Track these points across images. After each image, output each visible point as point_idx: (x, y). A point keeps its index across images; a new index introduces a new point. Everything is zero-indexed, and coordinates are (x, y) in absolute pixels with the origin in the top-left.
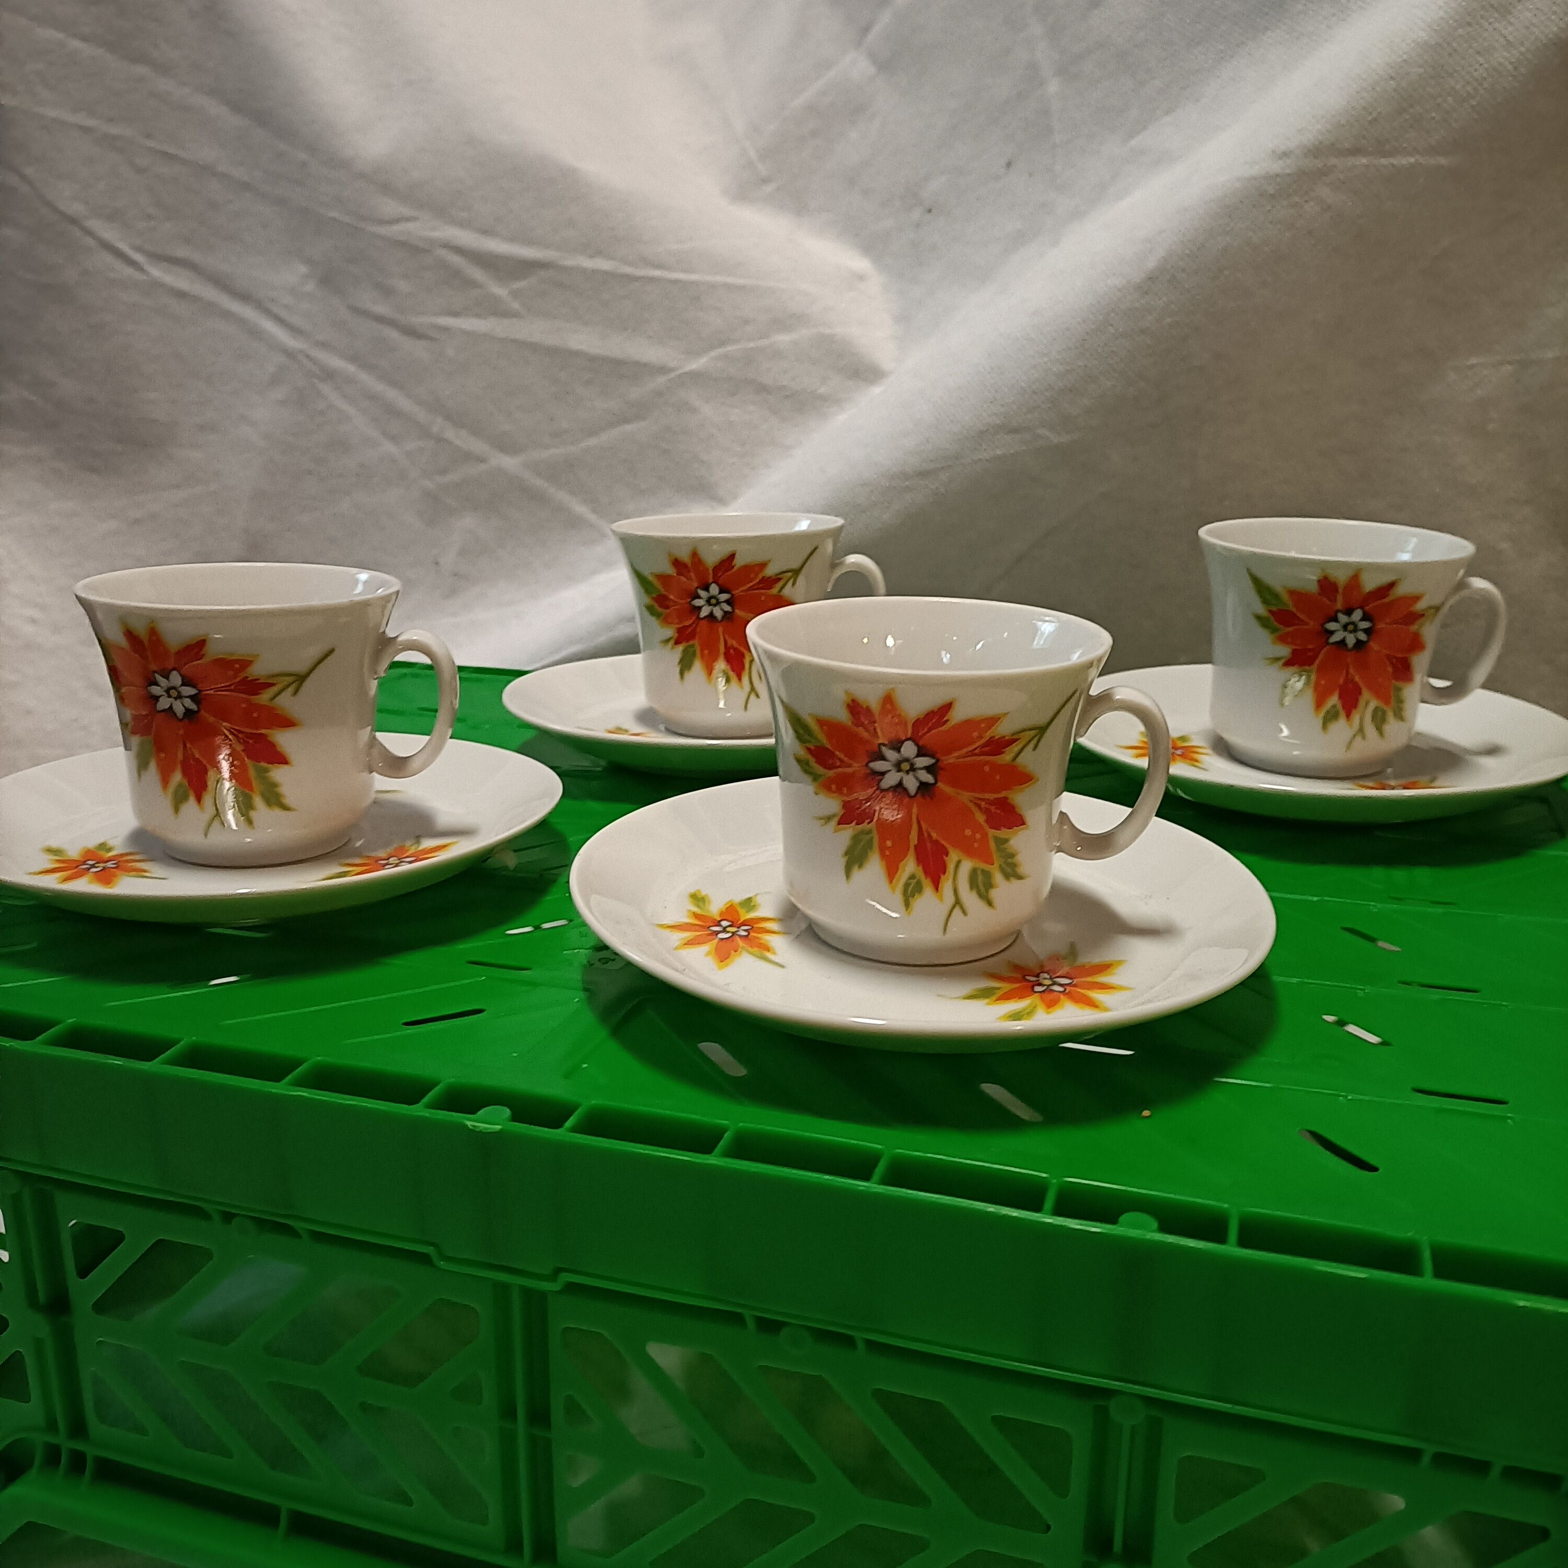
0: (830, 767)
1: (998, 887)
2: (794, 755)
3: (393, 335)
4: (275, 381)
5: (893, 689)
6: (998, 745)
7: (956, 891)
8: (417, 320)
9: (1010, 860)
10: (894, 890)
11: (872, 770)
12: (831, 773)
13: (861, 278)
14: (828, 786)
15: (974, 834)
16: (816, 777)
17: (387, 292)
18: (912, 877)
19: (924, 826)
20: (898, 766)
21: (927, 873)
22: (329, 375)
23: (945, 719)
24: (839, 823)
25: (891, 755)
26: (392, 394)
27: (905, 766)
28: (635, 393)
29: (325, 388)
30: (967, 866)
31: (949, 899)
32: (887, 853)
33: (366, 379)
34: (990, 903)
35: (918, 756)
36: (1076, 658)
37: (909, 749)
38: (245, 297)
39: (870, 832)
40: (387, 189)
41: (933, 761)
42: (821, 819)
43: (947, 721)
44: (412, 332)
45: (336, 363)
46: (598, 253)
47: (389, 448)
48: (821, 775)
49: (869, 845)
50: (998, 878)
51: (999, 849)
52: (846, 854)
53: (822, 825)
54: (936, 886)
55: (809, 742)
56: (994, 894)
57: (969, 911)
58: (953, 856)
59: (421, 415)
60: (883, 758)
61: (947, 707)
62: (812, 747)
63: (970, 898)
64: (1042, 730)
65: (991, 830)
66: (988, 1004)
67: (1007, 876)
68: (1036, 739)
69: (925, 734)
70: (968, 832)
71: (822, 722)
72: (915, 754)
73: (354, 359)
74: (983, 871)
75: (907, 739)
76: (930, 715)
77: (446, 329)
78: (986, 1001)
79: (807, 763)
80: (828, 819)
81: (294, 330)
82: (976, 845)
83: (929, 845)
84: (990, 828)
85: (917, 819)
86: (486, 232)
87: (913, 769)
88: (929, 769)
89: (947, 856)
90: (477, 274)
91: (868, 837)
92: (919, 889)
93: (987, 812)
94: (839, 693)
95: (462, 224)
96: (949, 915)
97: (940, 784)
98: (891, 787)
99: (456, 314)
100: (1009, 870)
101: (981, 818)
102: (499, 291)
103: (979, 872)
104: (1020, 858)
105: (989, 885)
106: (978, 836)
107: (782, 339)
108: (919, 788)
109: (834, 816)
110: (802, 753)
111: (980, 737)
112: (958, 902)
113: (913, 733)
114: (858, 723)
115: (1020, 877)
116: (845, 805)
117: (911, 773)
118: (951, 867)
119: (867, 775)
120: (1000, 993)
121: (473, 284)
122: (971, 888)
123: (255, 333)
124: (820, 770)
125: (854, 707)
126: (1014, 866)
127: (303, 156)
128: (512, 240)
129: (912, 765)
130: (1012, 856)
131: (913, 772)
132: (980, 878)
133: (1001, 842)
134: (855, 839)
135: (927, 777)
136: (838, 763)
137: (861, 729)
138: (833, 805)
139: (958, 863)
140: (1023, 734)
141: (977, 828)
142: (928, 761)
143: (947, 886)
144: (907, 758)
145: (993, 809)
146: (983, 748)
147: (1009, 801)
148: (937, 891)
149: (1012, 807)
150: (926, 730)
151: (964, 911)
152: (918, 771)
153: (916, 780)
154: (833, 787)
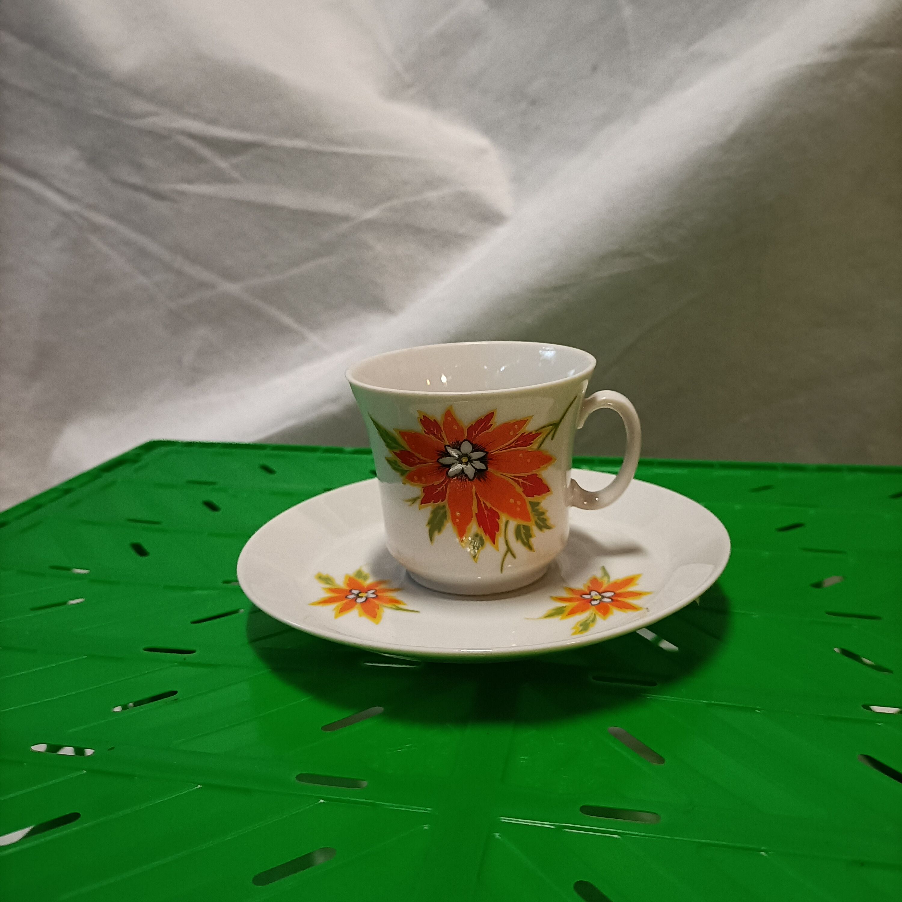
0: (412, 465)
1: (535, 536)
2: (386, 457)
3: (145, 198)
4: (56, 234)
5: (451, 406)
6: (528, 439)
7: (507, 542)
8: (164, 187)
9: (542, 517)
11: (442, 464)
12: (413, 469)
13: (483, 151)
14: (411, 478)
15: (515, 501)
16: (403, 472)
17: (139, 167)
18: (476, 535)
19: (481, 500)
20: (459, 460)
21: (485, 531)
22: (96, 229)
23: (489, 424)
24: (422, 503)
25: (454, 453)
26: (143, 241)
27: (464, 460)
28: (326, 235)
29: (94, 239)
30: (513, 524)
31: (503, 547)
32: (458, 520)
33: (124, 231)
34: (530, 548)
35: (473, 452)
36: (572, 375)
37: (466, 447)
38: (32, 174)
39: (444, 507)
40: (137, 93)
41: (484, 454)
42: (409, 501)
43: (492, 425)
44: (159, 196)
45: (101, 219)
46: (297, 135)
47: (142, 280)
48: (407, 471)
49: (444, 516)
50: (535, 530)
51: (534, 510)
52: (429, 524)
53: (411, 505)
54: (493, 539)
55: (395, 448)
56: (533, 541)
57: (517, 555)
58: (503, 518)
59: (166, 255)
60: (449, 455)
61: (490, 416)
62: (398, 452)
63: (517, 546)
64: (556, 425)
65: (527, 497)
66: (561, 619)
67: (540, 528)
68: (553, 431)
69: (476, 435)
70: (512, 501)
71: (403, 434)
72: (471, 451)
73: (114, 216)
74: (524, 526)
75: (465, 440)
76: (479, 422)
77: (183, 193)
78: (560, 617)
79: (396, 463)
80: (414, 500)
81: (70, 198)
82: (518, 509)
83: (486, 512)
84: (527, 496)
85: (476, 494)
86: (212, 122)
87: (470, 461)
88: (481, 460)
89: (499, 518)
90: (205, 152)
91: (442, 511)
92: (482, 543)
93: (523, 485)
94: (414, 412)
95: (195, 117)
96: (503, 560)
97: (489, 469)
98: (456, 475)
99: (190, 181)
100: (542, 523)
101: (520, 490)
102: (223, 164)
103: (522, 528)
104: (548, 515)
105: (529, 535)
107: (432, 195)
108: (475, 474)
109: (418, 498)
110: (391, 455)
111: (515, 434)
112: (509, 550)
113: (467, 436)
114: (429, 432)
115: (549, 528)
116: (425, 490)
118: (502, 526)
119: (439, 468)
120: (568, 610)
121: (202, 160)
122: (517, 539)
123: (39, 200)
124: (405, 467)
125: (426, 421)
126: (544, 520)
127: (73, 70)
128: (232, 126)
129: (469, 458)
130: (543, 513)
131: (470, 463)
132: (523, 531)
133: (535, 505)
134: (434, 513)
135: (480, 466)
136: (417, 461)
137: (432, 436)
138: (416, 490)
139: (507, 522)
140: (544, 429)
141: (518, 497)
142: (480, 454)
143: (500, 540)
144: (465, 453)
145: (527, 483)
146: (517, 442)
147: (538, 476)
148: (494, 543)
149: (541, 480)
150: (476, 433)
151: (514, 556)
152: (474, 462)
153: (473, 468)
154: (416, 478)
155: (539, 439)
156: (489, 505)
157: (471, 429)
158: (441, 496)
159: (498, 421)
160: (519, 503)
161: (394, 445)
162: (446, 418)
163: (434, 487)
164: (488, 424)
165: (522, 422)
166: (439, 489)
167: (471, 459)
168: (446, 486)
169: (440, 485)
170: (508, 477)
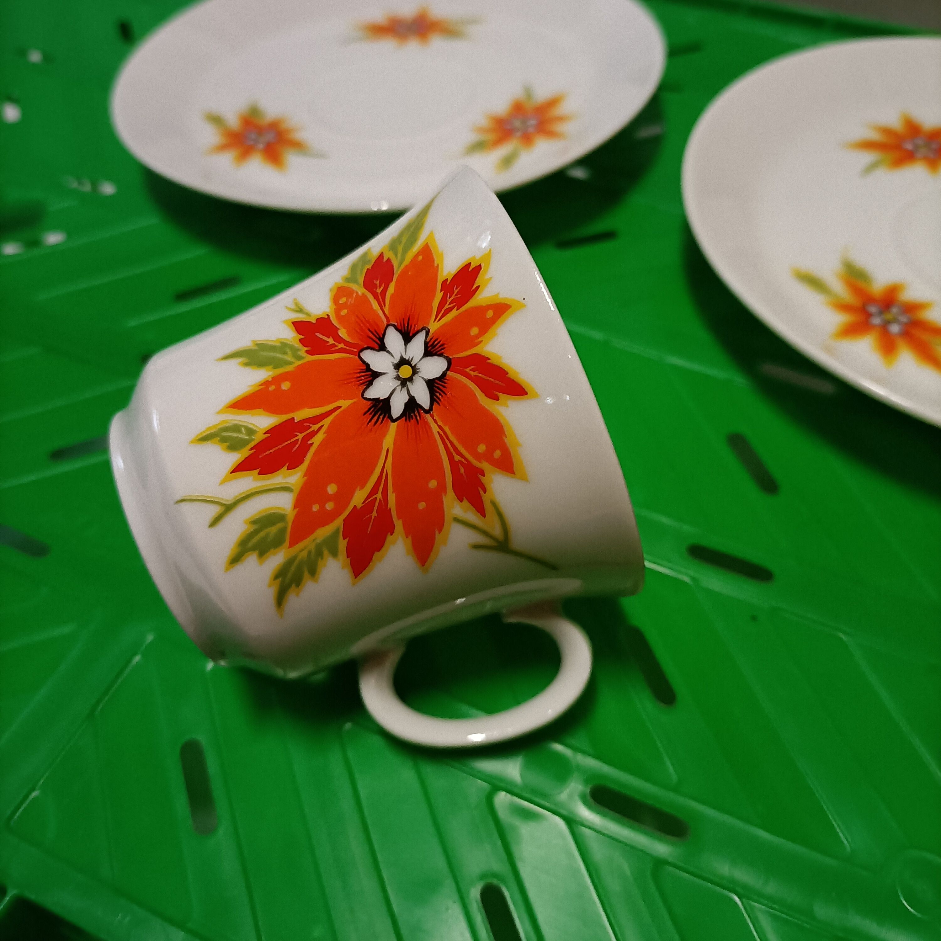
5: (522, 307)
6: (471, 488)
7: (241, 499)
11: (384, 333)
14: (341, 293)
18: (248, 431)
19: (327, 422)
21: (258, 447)
24: (295, 323)
25: (416, 348)
27: (405, 372)
30: (284, 503)
31: (229, 493)
32: (272, 389)
34: (236, 560)
35: (426, 382)
37: (433, 367)
39: (297, 358)
41: (426, 405)
43: (495, 401)
48: (353, 283)
49: (277, 364)
50: (274, 561)
51: (319, 548)
52: (258, 345)
53: (288, 307)
54: (241, 468)
55: (394, 252)
56: (252, 561)
58: (293, 478)
60: (407, 341)
61: (518, 391)
62: (387, 258)
63: (237, 525)
65: (343, 523)
68: (494, 543)
69: (466, 375)
71: (427, 249)
72: (426, 378)
74: (282, 532)
75: (449, 359)
76: (497, 372)
80: (299, 309)
82: (315, 508)
83: (299, 438)
84: (345, 522)
85: (337, 409)
87: (404, 382)
88: (412, 404)
89: (290, 468)
92: (233, 445)
93: (369, 506)
94: (483, 250)
96: (205, 501)
98: (368, 365)
103: (280, 525)
105: (262, 549)
108: (377, 400)
109: (305, 313)
112: (228, 508)
113: (460, 360)
114: (448, 288)
116: (324, 320)
117: (397, 383)
118: (274, 480)
119: (374, 332)
122: (254, 522)
124: (359, 277)
125: (469, 274)
129: (411, 379)
131: (400, 384)
132: (271, 532)
133: (329, 547)
134: (279, 347)
135: (398, 405)
136: (379, 291)
137: (439, 295)
138: (320, 308)
140: (496, 520)
142: (423, 398)
143: (245, 484)
144: (418, 369)
145: (373, 515)
146: (464, 465)
147: (389, 538)
148: (233, 472)
149: (382, 544)
150: (473, 373)
151: (215, 523)
152: (404, 390)
153: (389, 393)
155: (472, 516)
156: (317, 440)
157: (479, 361)
158: (316, 348)
159: (507, 409)
160: (330, 506)
161: (400, 249)
162: (489, 307)
163: (332, 332)
165: (509, 465)
166: (331, 341)
167: (407, 382)
168: (343, 351)
170: (384, 466)
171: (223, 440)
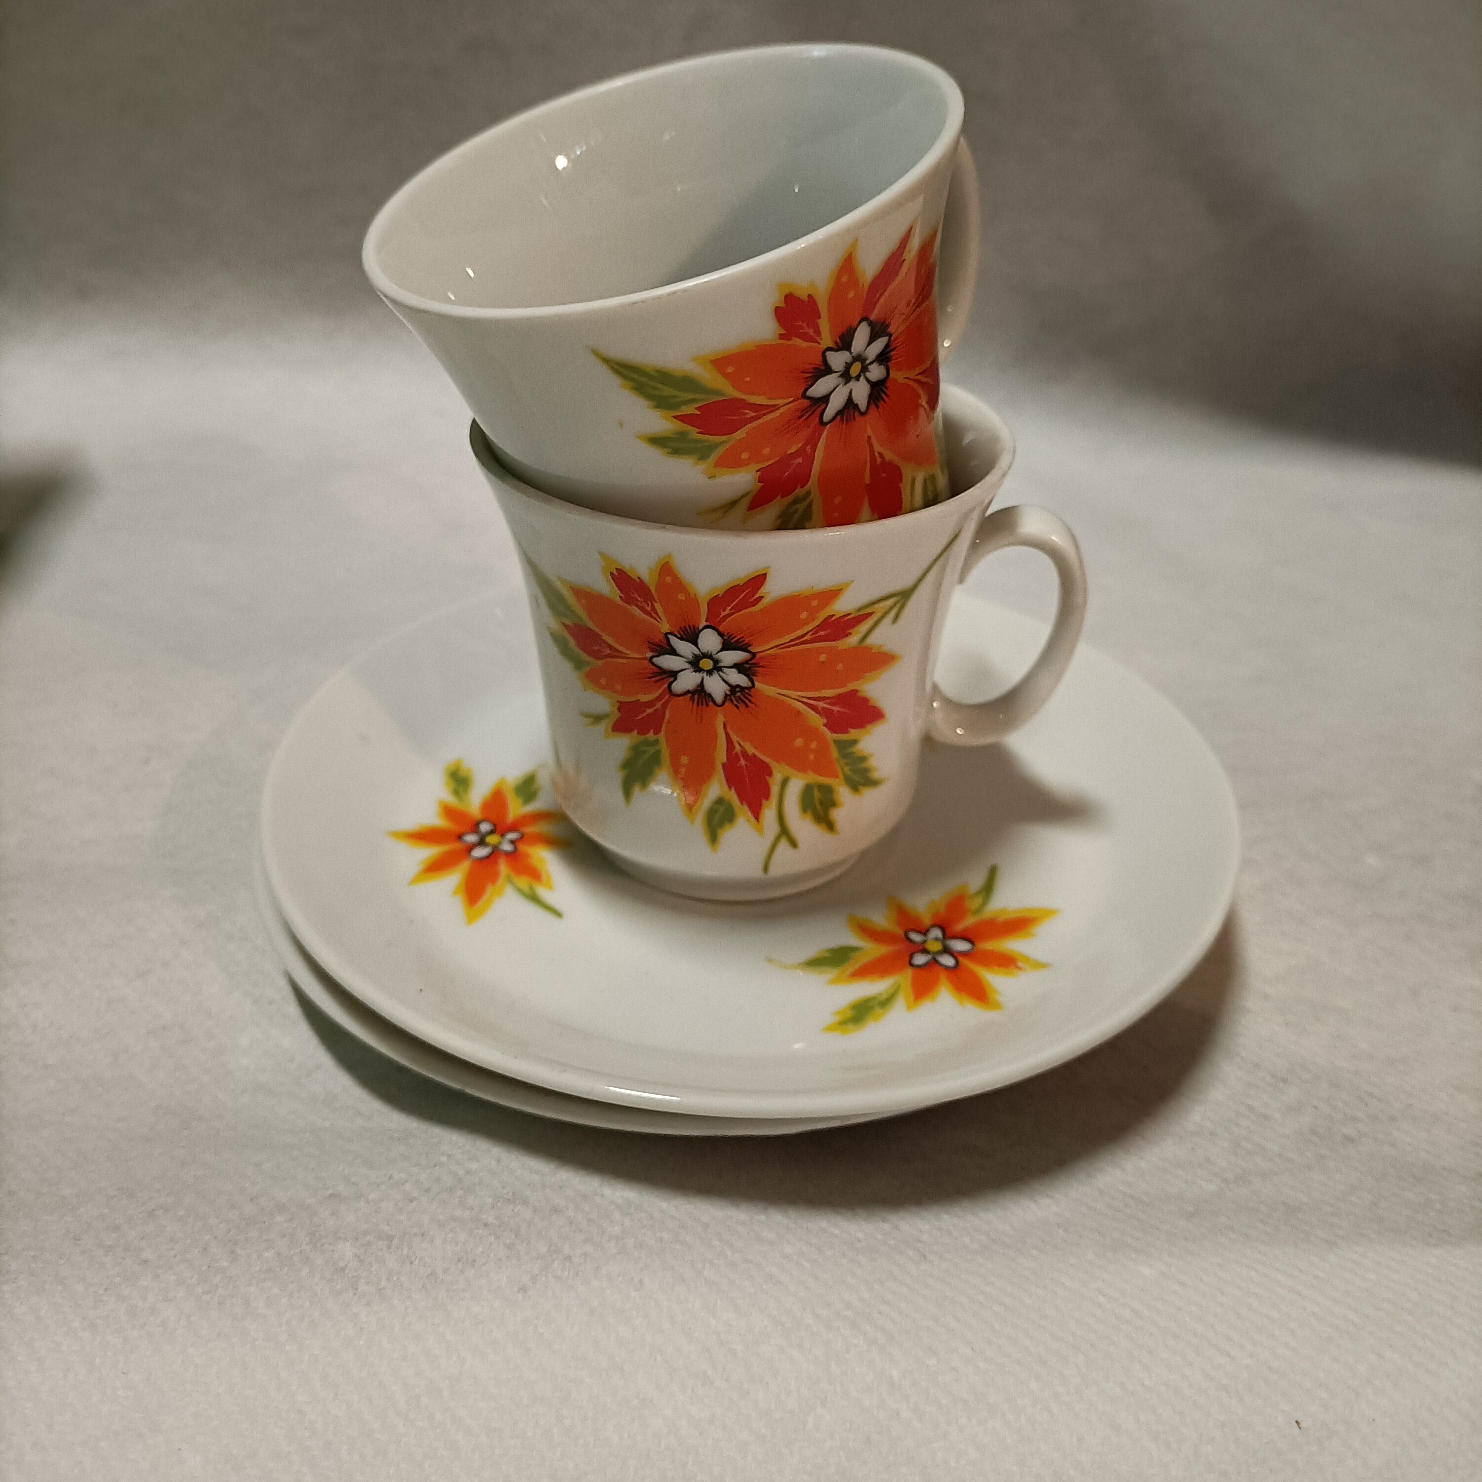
0: (596, 655)
1: (843, 804)
2: (547, 628)
5: (672, 556)
6: (839, 627)
7: (781, 819)
9: (859, 766)
10: (692, 822)
11: (658, 666)
12: (599, 663)
14: (593, 678)
15: (808, 742)
16: (579, 665)
18: (720, 801)
19: (735, 738)
20: (695, 663)
21: (741, 795)
23: (757, 596)
24: (612, 728)
25: (684, 648)
27: (706, 664)
30: (797, 784)
31: (773, 828)
32: (684, 771)
34: (831, 828)
35: (723, 650)
37: (710, 641)
39: (657, 743)
41: (745, 655)
42: (587, 716)
43: (761, 597)
48: (587, 664)
49: (656, 760)
50: (843, 793)
51: (845, 756)
52: (624, 767)
53: (590, 724)
54: (756, 813)
55: (564, 615)
56: (838, 815)
57: (800, 841)
58: (779, 772)
60: (673, 652)
61: (759, 580)
62: (569, 623)
63: (801, 825)
64: (905, 595)
65: (832, 733)
67: (855, 787)
68: (898, 606)
69: (728, 617)
70: (799, 742)
71: (579, 592)
72: (719, 649)
74: (820, 786)
75: (705, 626)
76: (733, 592)
79: (566, 644)
80: (598, 719)
82: (812, 757)
83: (742, 762)
84: (832, 731)
85: (725, 727)
87: (717, 667)
88: (739, 667)
89: (769, 774)
91: (652, 750)
92: (729, 817)
93: (827, 713)
96: (771, 851)
97: (756, 686)
98: (688, 692)
100: (856, 778)
101: (817, 721)
103: (815, 789)
104: (872, 762)
105: (830, 803)
106: (814, 745)
108: (729, 694)
109: (607, 717)
110: (558, 629)
111: (812, 617)
112: (784, 831)
113: (709, 618)
114: (629, 599)
115: (872, 784)
116: (622, 706)
117: (715, 673)
118: (775, 789)
119: (655, 674)
120: (859, 961)
122: (804, 811)
124: (585, 657)
126: (865, 772)
129: (716, 662)
130: (863, 759)
131: (718, 672)
132: (817, 794)
133: (845, 747)
134: (636, 751)
135: (737, 679)
136: (608, 651)
137: (635, 609)
138: (603, 703)
139: (785, 782)
140: (876, 606)
141: (811, 733)
142: (738, 656)
143: (769, 813)
144: (708, 652)
145: (836, 709)
146: (817, 632)
147: (860, 694)
148: (757, 818)
149: (865, 701)
150: (728, 612)
151: (793, 844)
152: (725, 670)
153: (724, 684)
154: (603, 681)
155: (864, 626)
156: (749, 748)
157: (717, 602)
158: (653, 723)
159: (772, 590)
161: (562, 609)
162: (661, 576)
163: (638, 706)
164: (753, 597)
165: (833, 594)
166: (650, 711)
167: (718, 665)
168: (664, 706)
169: (650, 704)
170: (794, 698)
171: (721, 825)
